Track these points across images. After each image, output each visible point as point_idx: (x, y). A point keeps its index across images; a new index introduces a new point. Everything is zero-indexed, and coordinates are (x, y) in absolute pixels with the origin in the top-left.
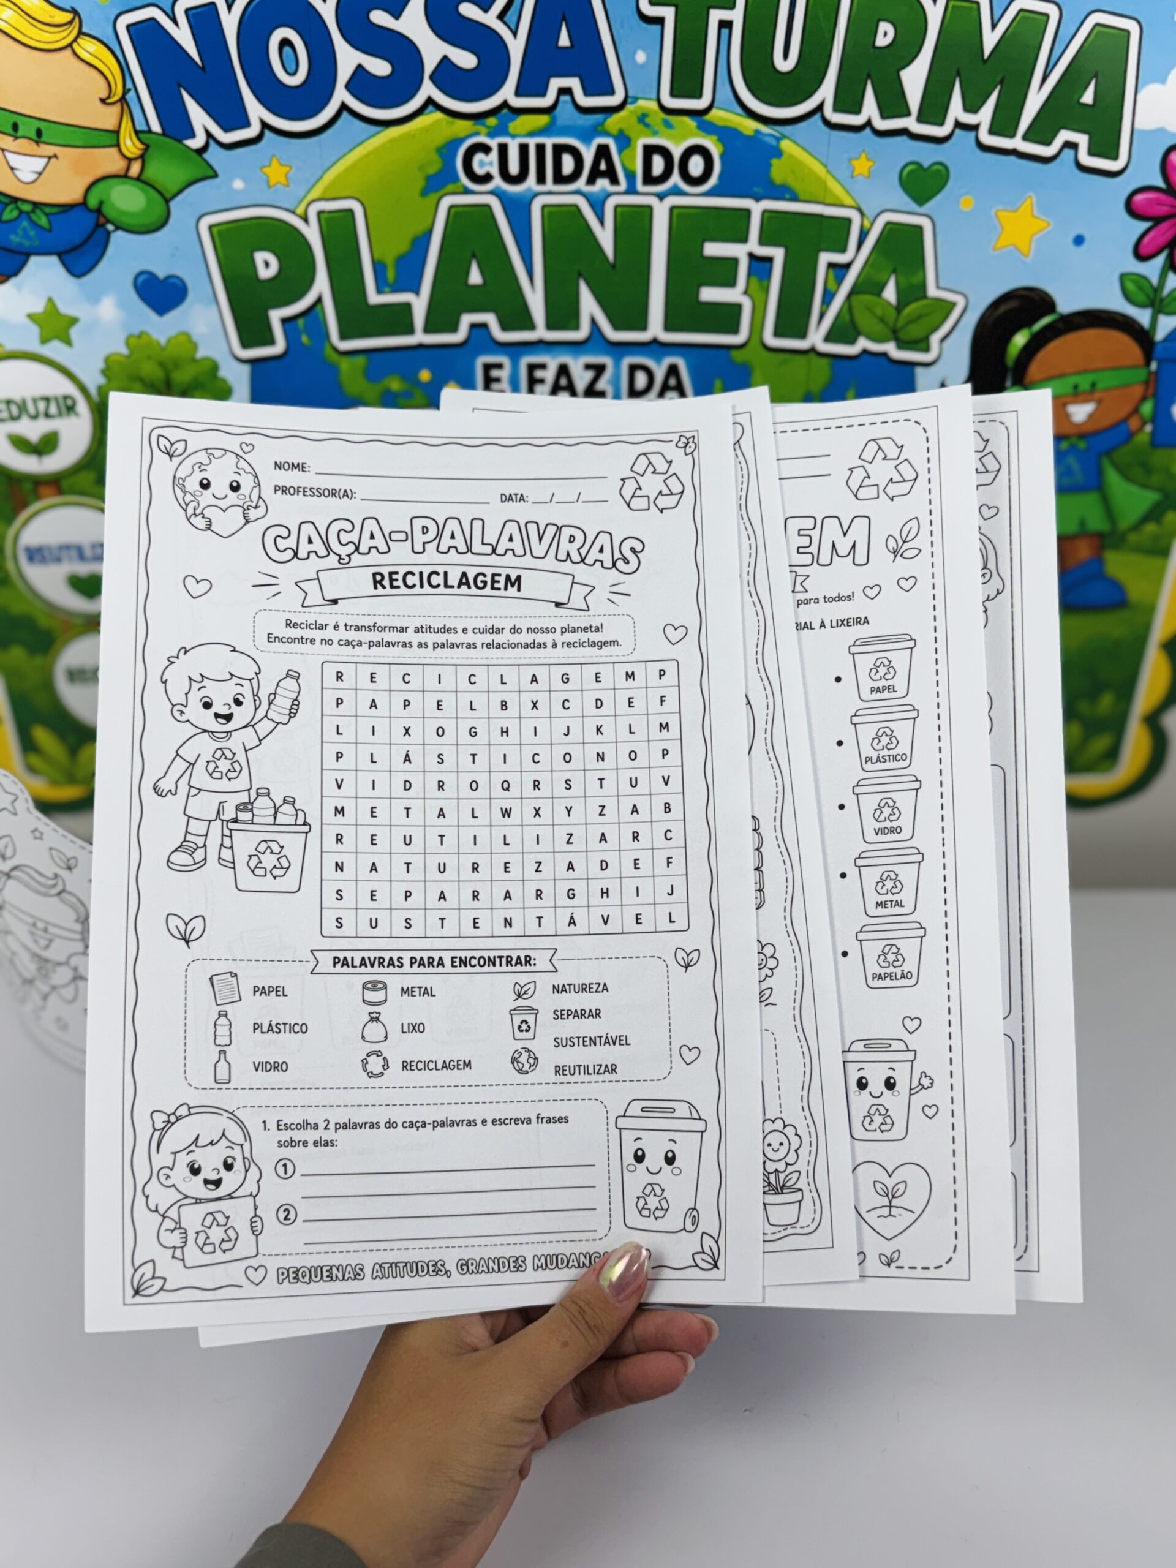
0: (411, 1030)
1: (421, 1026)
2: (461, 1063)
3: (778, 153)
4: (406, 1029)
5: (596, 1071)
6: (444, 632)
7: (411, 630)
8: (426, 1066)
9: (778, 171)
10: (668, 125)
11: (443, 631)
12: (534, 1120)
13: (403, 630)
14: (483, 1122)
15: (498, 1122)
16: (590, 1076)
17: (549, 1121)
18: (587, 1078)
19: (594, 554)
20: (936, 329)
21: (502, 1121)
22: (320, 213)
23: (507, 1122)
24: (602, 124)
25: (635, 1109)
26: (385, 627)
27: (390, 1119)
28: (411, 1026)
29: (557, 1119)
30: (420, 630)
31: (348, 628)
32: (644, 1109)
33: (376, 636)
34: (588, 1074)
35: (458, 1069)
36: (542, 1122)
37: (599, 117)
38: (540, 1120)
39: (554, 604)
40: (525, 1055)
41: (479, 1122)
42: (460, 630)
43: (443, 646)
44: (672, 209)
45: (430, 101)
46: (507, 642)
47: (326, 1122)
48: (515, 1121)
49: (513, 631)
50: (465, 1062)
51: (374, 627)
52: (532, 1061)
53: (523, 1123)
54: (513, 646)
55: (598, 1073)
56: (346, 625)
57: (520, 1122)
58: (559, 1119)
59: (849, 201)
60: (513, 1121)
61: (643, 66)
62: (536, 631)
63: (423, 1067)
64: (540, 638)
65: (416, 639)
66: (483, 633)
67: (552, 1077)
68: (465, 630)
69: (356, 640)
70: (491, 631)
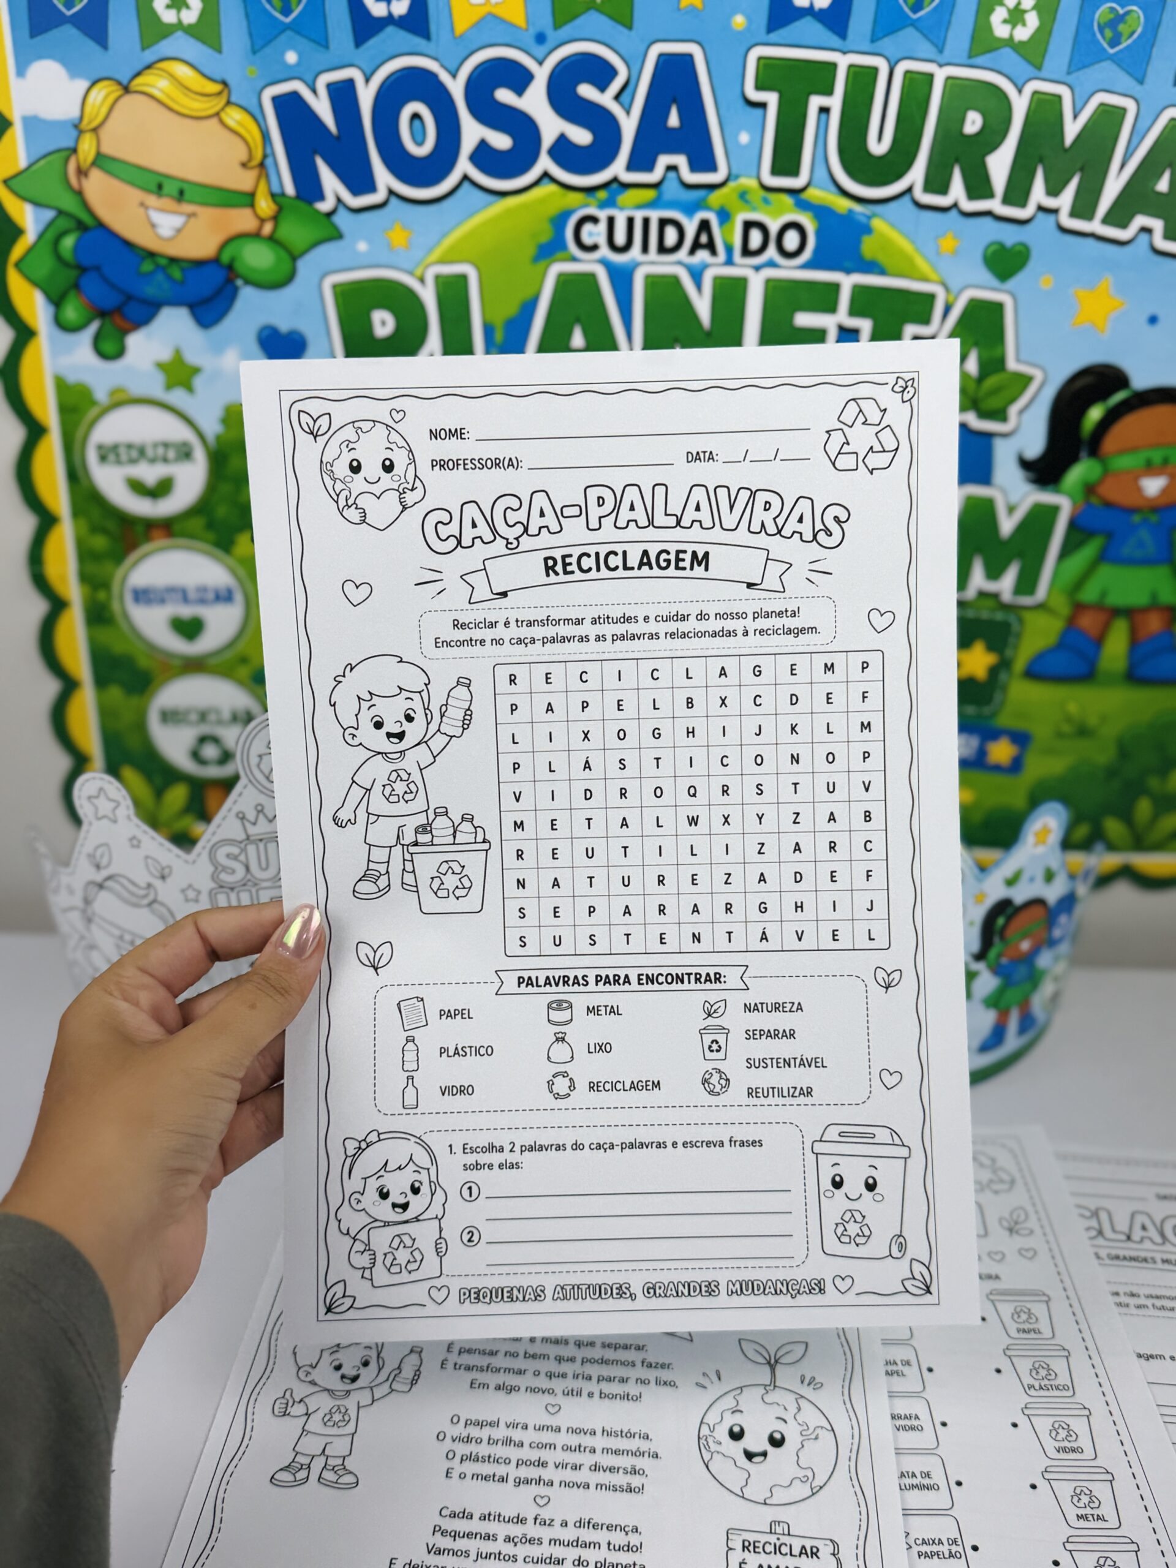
0: (597, 1051)
1: (608, 1046)
2: (650, 1083)
3: (868, 230)
4: (592, 1049)
5: (791, 1094)
6: (624, 622)
7: (588, 622)
8: (614, 1087)
9: (869, 247)
10: (766, 201)
11: (622, 620)
12: (727, 1143)
13: (579, 622)
14: (673, 1145)
15: (689, 1145)
16: (784, 1099)
17: (742, 1144)
18: (781, 1101)
19: (792, 526)
20: (1013, 400)
21: (694, 1143)
22: (437, 277)
23: (698, 1144)
24: (704, 199)
25: (833, 1134)
26: (559, 620)
27: (576, 1141)
28: (597, 1045)
29: (750, 1143)
30: (597, 620)
31: (520, 624)
32: (842, 1134)
33: (550, 631)
34: (783, 1096)
35: (647, 1090)
36: (735, 1146)
37: (701, 193)
38: (733, 1143)
39: (745, 585)
40: (716, 1077)
41: (669, 1144)
42: (640, 619)
43: (623, 638)
44: (768, 281)
45: (546, 175)
46: (693, 631)
47: (512, 1145)
48: (707, 1144)
49: (699, 617)
50: (653, 1083)
51: (547, 621)
52: (723, 1082)
53: (715, 1146)
54: (700, 635)
55: (793, 1096)
56: (517, 621)
57: (712, 1145)
58: (752, 1143)
59: (933, 276)
60: (704, 1144)
61: (746, 147)
62: (725, 616)
63: (610, 1088)
64: (730, 625)
65: (592, 631)
66: (667, 621)
67: (744, 1099)
68: (646, 619)
69: (529, 637)
70: (675, 618)
